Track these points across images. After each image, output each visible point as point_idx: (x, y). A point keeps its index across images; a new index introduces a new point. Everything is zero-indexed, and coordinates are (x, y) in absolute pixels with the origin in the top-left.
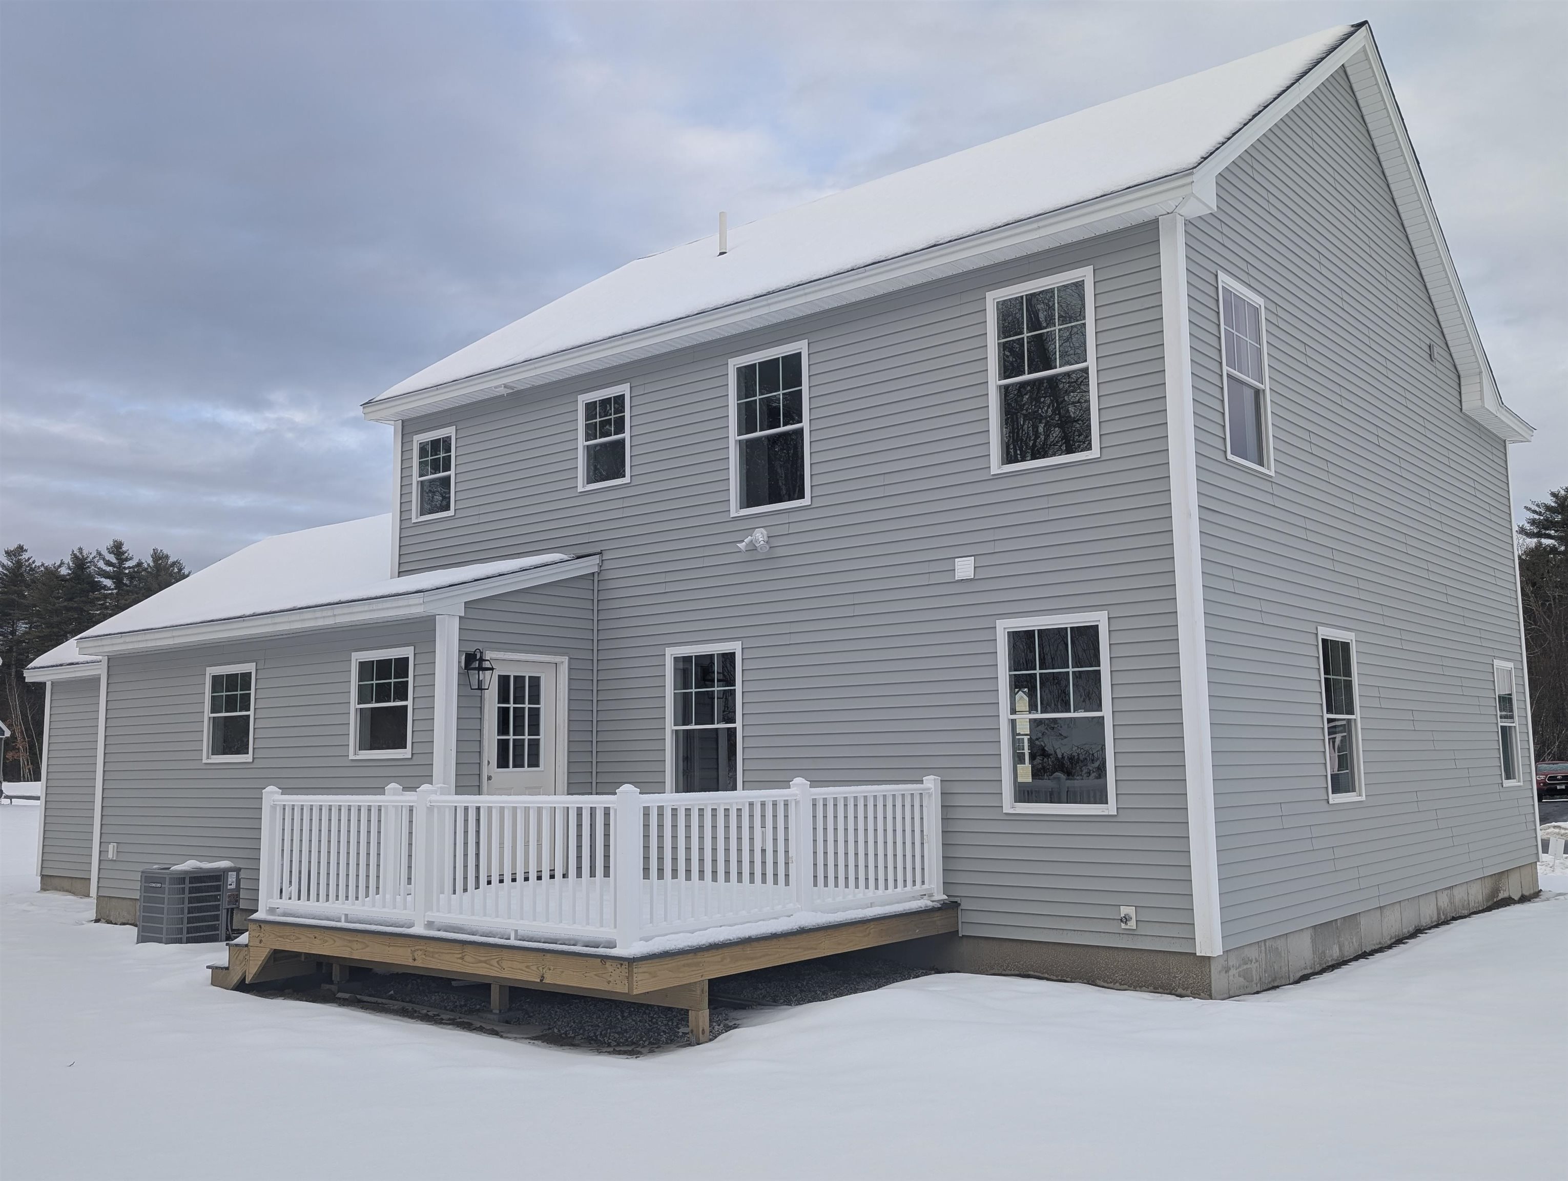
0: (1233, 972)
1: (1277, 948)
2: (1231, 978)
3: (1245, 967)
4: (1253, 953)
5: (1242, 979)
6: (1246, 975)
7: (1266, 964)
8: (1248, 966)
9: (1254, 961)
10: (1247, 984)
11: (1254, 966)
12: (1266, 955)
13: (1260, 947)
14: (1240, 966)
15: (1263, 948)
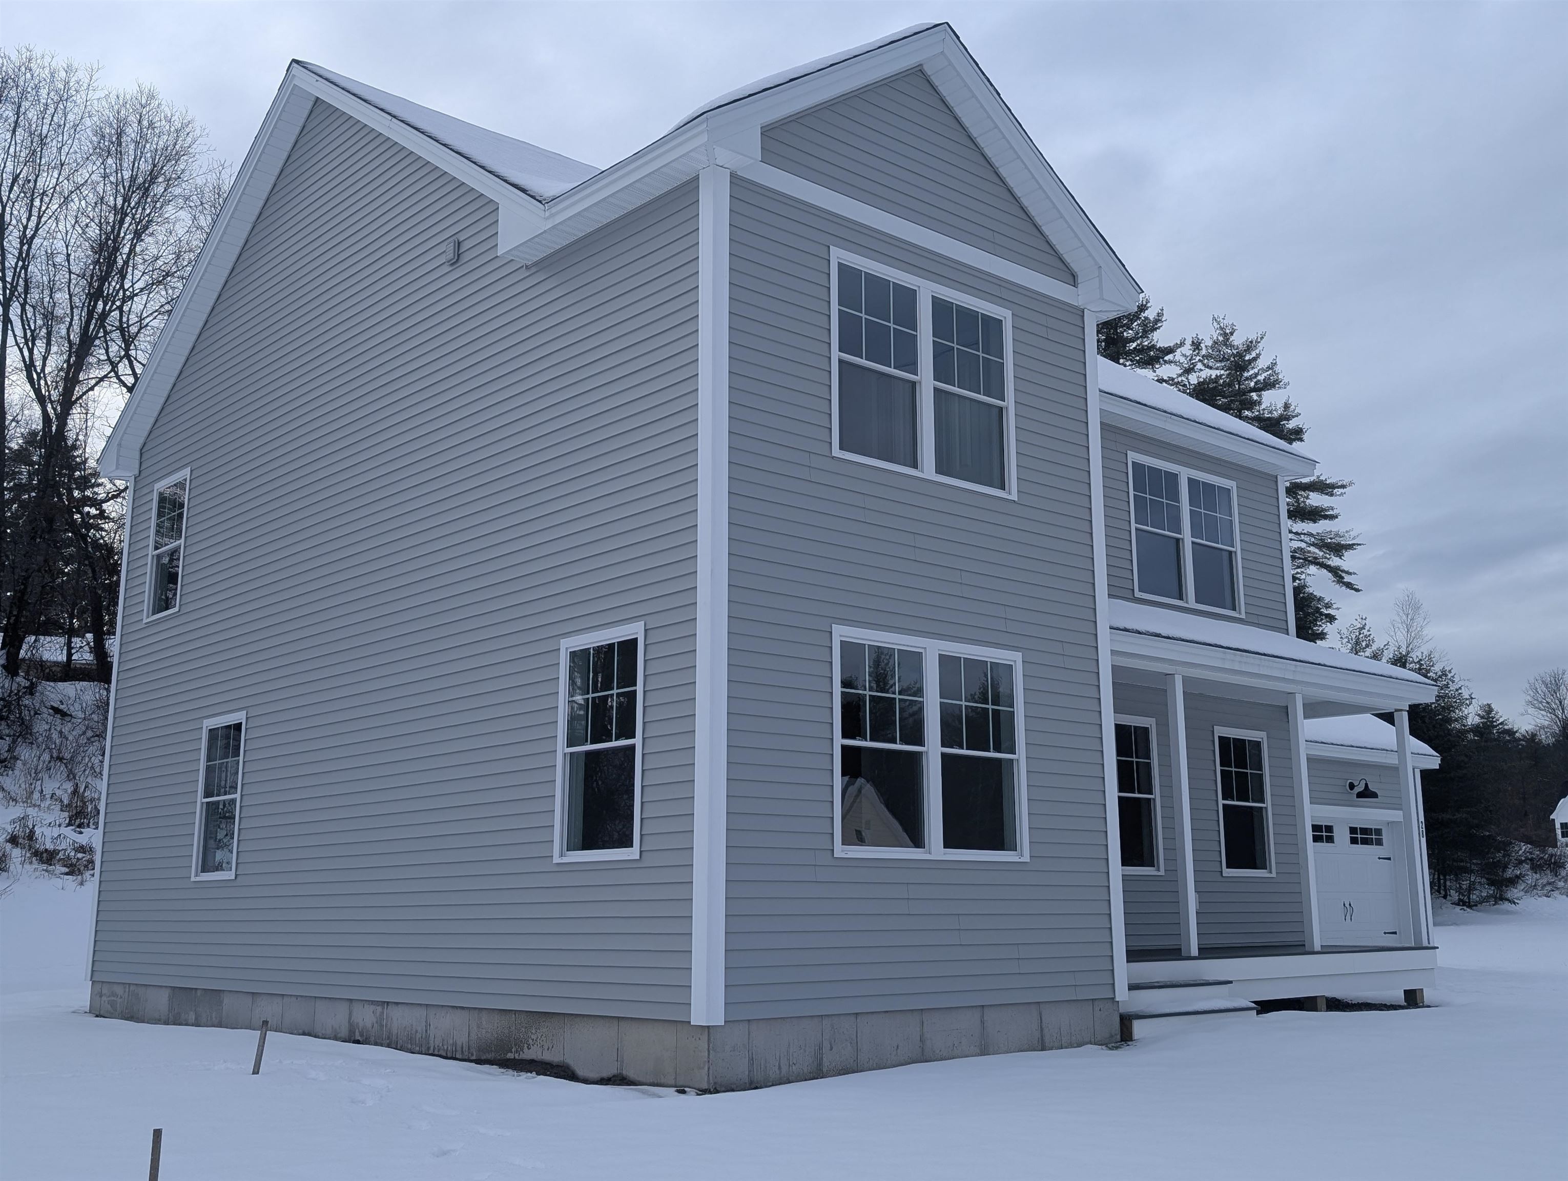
0: (104, 998)
1: (138, 995)
2: (102, 1002)
3: (113, 998)
4: (119, 990)
5: (109, 1006)
6: (113, 1004)
7: (127, 1003)
8: (115, 999)
9: (119, 996)
10: (112, 1011)
11: (119, 1000)
12: (128, 995)
13: (125, 988)
14: (109, 996)
15: (127, 990)
